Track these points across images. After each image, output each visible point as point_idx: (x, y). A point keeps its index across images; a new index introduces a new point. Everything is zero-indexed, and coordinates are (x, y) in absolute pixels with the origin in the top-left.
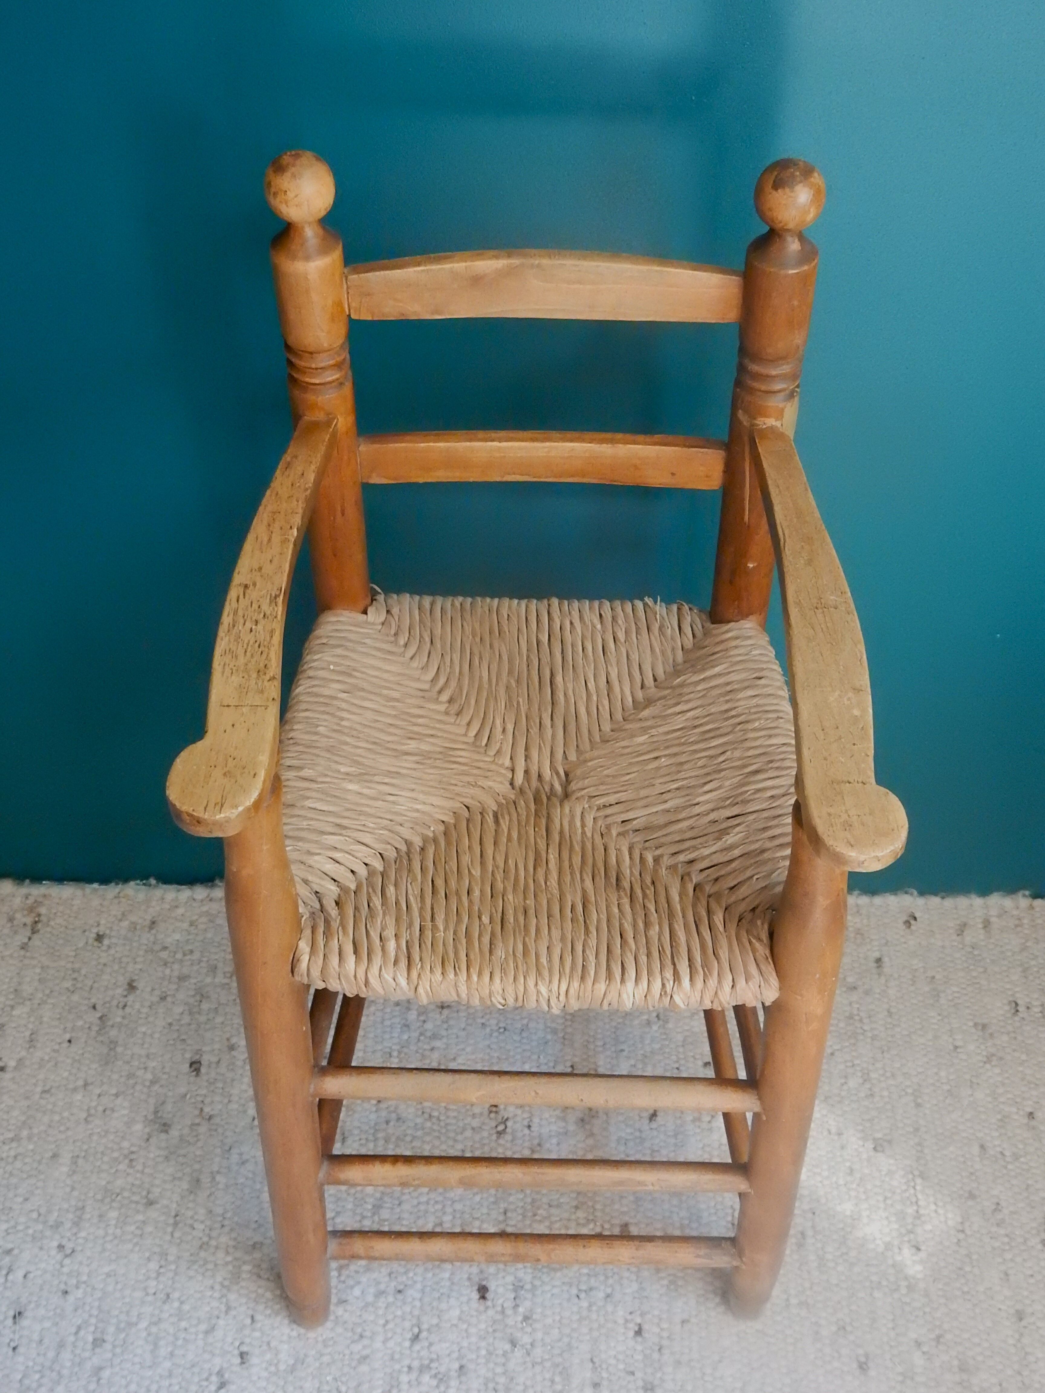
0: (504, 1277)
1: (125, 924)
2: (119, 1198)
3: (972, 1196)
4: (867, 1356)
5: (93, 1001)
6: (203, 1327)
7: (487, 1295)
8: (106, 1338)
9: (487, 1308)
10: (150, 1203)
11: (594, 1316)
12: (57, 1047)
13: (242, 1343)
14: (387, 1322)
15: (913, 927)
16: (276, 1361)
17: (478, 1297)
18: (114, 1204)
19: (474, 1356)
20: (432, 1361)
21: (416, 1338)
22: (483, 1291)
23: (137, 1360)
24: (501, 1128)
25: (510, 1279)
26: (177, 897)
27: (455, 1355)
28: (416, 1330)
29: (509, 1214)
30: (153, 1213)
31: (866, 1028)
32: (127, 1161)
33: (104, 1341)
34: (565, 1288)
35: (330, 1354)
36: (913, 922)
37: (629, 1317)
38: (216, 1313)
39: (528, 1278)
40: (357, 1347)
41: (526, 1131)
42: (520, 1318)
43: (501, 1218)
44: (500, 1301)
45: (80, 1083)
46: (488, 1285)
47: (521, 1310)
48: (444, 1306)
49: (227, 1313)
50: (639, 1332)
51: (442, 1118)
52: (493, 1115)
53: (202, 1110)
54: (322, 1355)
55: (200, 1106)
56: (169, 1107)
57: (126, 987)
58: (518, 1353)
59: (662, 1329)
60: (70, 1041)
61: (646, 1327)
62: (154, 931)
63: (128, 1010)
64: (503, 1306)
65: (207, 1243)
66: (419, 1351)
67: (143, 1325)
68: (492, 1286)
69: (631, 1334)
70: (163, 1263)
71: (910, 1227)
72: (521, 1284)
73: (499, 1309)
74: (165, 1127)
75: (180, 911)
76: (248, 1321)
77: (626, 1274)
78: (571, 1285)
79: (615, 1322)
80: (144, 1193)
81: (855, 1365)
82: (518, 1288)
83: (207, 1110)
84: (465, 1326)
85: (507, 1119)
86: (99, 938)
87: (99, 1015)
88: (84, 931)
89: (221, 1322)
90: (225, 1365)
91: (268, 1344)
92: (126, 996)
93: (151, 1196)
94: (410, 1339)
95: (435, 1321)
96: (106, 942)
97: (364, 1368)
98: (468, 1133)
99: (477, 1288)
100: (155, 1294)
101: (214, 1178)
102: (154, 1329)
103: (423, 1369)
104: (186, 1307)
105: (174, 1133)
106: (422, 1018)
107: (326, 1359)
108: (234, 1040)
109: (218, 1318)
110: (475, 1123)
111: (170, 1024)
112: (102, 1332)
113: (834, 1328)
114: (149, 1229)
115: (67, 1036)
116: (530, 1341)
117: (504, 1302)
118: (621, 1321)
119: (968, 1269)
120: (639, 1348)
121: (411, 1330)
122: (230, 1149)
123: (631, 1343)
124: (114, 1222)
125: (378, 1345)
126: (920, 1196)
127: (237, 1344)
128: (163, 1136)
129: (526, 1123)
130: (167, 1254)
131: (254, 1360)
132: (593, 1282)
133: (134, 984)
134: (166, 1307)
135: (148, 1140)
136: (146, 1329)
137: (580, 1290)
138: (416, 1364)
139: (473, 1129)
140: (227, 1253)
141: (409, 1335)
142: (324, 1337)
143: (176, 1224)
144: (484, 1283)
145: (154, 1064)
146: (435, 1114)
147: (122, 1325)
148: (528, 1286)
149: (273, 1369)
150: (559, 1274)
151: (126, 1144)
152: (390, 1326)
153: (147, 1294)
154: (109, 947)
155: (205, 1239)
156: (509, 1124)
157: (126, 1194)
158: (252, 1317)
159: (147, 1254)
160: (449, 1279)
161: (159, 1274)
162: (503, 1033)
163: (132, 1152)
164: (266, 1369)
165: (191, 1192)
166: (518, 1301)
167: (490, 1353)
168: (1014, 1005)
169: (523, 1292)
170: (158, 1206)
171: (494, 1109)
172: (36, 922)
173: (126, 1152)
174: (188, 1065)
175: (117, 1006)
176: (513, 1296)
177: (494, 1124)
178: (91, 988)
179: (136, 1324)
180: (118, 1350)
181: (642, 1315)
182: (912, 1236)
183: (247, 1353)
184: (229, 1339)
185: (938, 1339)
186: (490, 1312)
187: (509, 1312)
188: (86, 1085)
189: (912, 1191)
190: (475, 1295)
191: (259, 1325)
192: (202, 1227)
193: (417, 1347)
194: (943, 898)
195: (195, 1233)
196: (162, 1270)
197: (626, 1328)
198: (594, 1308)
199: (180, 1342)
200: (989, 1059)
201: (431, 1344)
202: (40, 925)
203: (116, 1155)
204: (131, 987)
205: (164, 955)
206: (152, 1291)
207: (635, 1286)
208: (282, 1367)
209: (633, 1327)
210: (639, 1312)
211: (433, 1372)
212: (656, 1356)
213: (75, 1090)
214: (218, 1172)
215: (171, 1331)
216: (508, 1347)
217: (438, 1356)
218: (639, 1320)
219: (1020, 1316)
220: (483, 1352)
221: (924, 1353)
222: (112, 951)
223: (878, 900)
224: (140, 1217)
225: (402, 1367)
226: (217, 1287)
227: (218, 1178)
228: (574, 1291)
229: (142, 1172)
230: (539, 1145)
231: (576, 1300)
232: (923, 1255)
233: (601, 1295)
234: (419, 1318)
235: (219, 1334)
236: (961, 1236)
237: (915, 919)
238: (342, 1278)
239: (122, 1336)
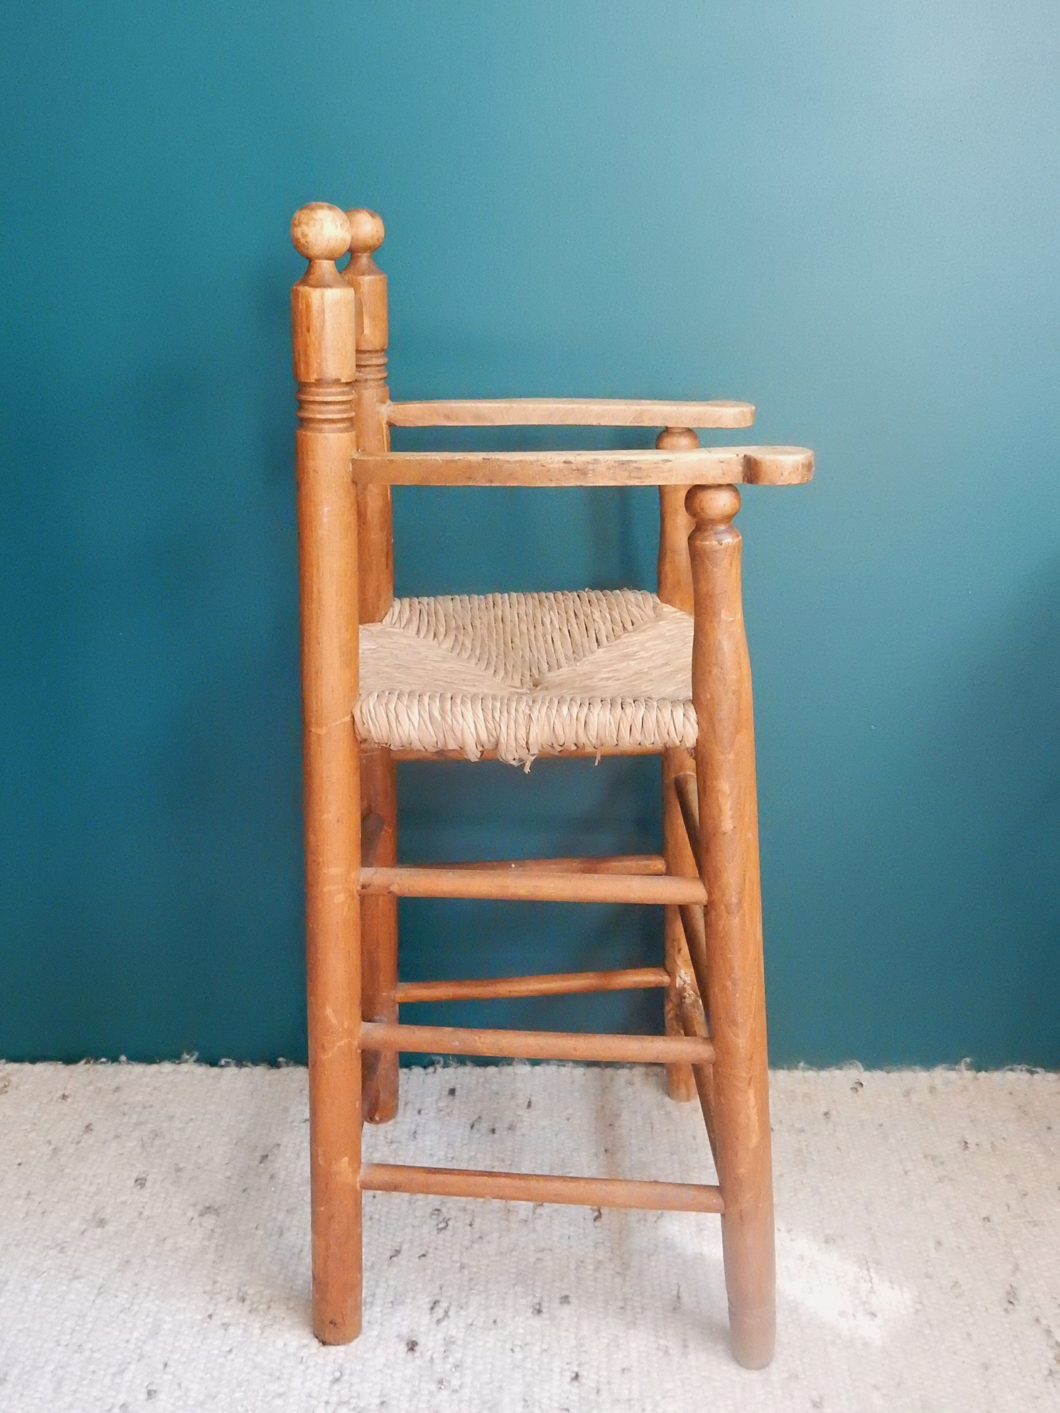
0: (435, 1335)
1: (92, 1087)
2: (45, 1274)
3: (929, 1276)
4: (822, 1398)
5: (49, 1137)
6: (112, 1370)
7: (416, 1348)
8: (8, 1378)
9: (414, 1358)
10: (77, 1278)
11: (529, 1366)
12: (6, 1168)
13: (151, 1383)
14: (308, 1368)
15: (860, 1093)
16: (185, 1398)
17: (406, 1349)
18: (39, 1280)
19: (397, 1395)
20: (352, 1397)
21: (337, 1380)
22: (412, 1346)
23: (37, 1395)
24: (442, 1225)
25: (440, 1336)
26: (144, 1072)
27: (377, 1393)
28: (338, 1374)
29: (444, 1289)
30: (77, 1285)
31: (814, 1158)
32: (59, 1248)
33: (5, 1380)
34: (499, 1344)
35: (243, 1391)
36: (859, 1089)
37: (566, 1367)
38: (128, 1360)
39: (461, 1335)
40: (274, 1387)
41: (468, 1228)
42: (449, 1366)
43: (436, 1291)
44: (429, 1353)
45: (24, 1192)
46: (417, 1341)
47: (451, 1360)
48: (368, 1356)
49: (139, 1360)
50: (577, 1377)
51: (383, 1219)
52: (434, 1217)
53: (141, 1213)
54: (233, 1392)
55: (141, 1210)
56: (109, 1210)
57: (83, 1129)
58: (445, 1393)
59: (600, 1376)
60: (20, 1164)
61: (583, 1373)
62: (116, 1094)
63: (81, 1145)
64: (432, 1358)
65: (129, 1308)
66: (339, 1391)
67: (51, 1367)
68: (422, 1340)
69: (568, 1379)
70: (80, 1323)
71: (864, 1300)
72: (453, 1340)
73: (428, 1358)
74: (102, 1223)
75: (146, 1080)
76: (161, 1367)
77: (564, 1334)
78: (505, 1341)
79: (551, 1370)
80: (71, 1271)
81: (809, 1405)
82: (449, 1342)
83: (146, 1212)
84: (389, 1371)
85: (449, 1219)
86: (64, 1097)
87: (51, 1147)
88: (50, 1092)
89: (133, 1367)
90: (130, 1400)
91: (179, 1385)
92: (82, 1136)
93: (77, 1273)
94: (331, 1381)
95: (358, 1367)
96: (69, 1100)
97: (279, 1402)
98: (409, 1230)
99: (406, 1343)
100: (67, 1345)
101: (145, 1261)
102: (60, 1372)
103: (341, 1403)
104: (96, 1355)
105: (111, 1228)
106: (370, 1150)
107: (238, 1395)
108: (182, 1165)
109: (129, 1363)
110: (416, 1222)
111: (122, 1154)
112: (6, 1374)
113: (785, 1375)
114: (72, 1296)
115: (19, 1161)
116: (459, 1383)
117: (433, 1353)
118: (557, 1370)
119: (927, 1332)
120: (576, 1391)
121: (333, 1374)
122: (165, 1239)
123: (567, 1387)
124: (36, 1292)
125: (296, 1383)
126: (873, 1275)
127: (146, 1384)
128: (99, 1230)
129: (468, 1222)
130: (85, 1316)
131: (162, 1396)
132: (528, 1338)
133: (91, 1127)
134: (77, 1355)
135: (83, 1233)
136: (52, 1372)
137: (515, 1346)
138: (334, 1399)
139: (413, 1226)
140: (148, 1316)
141: (331, 1378)
142: (240, 1379)
143: (99, 1294)
144: (414, 1339)
145: (100, 1181)
146: (377, 1216)
147: (28, 1368)
148: (460, 1342)
149: (180, 1403)
150: (493, 1332)
151: (59, 1236)
152: (311, 1371)
153: (59, 1345)
154: (72, 1103)
155: (128, 1305)
156: (450, 1223)
157: (52, 1272)
158: (166, 1365)
159: (64, 1316)
160: (377, 1336)
161: (73, 1330)
162: (451, 1161)
163: (65, 1242)
164: (173, 1404)
165: (120, 1270)
166: (447, 1353)
167: (414, 1393)
168: (963, 1144)
169: (454, 1346)
170: (83, 1280)
171: (437, 1212)
172: (5, 1086)
173: (59, 1242)
174: (132, 1181)
175: (72, 1142)
176: (443, 1349)
177: (434, 1223)
178: (49, 1129)
179: (43, 1367)
180: (19, 1388)
181: (579, 1365)
182: (867, 1306)
183: (155, 1392)
184: (138, 1381)
185: (899, 1385)
186: (418, 1362)
187: (438, 1361)
188: (29, 1193)
189: (866, 1272)
190: (403, 1348)
191: (172, 1370)
192: (126, 1296)
193: (336, 1387)
194: (888, 1072)
195: (117, 1300)
196: (77, 1328)
197: (562, 1375)
198: (529, 1360)
199: (85, 1382)
200: (941, 1180)
201: (351, 1385)
202: (8, 1089)
203: (48, 1243)
204: (88, 1128)
205: (126, 1108)
206: (63, 1343)
207: (573, 1343)
208: (191, 1402)
209: (568, 1375)
210: (577, 1363)
211: (352, 1406)
212: (593, 1397)
213: (19, 1197)
214: (149, 1256)
215: (78, 1374)
216: (434, 1387)
217: (359, 1394)
218: (576, 1369)
219: (986, 1367)
220: (408, 1392)
221: (883, 1395)
222: (75, 1106)
223: (824, 1074)
224: (64, 1288)
225: (319, 1403)
226: (133, 1341)
227: (149, 1260)
228: (508, 1346)
229: (73, 1257)
230: (481, 1238)
231: (510, 1353)
232: (879, 1320)
233: (537, 1349)
234: (341, 1366)
235: (128, 1376)
236: (919, 1306)
237: (861, 1084)
238: (265, 1335)
239: (26, 1377)
